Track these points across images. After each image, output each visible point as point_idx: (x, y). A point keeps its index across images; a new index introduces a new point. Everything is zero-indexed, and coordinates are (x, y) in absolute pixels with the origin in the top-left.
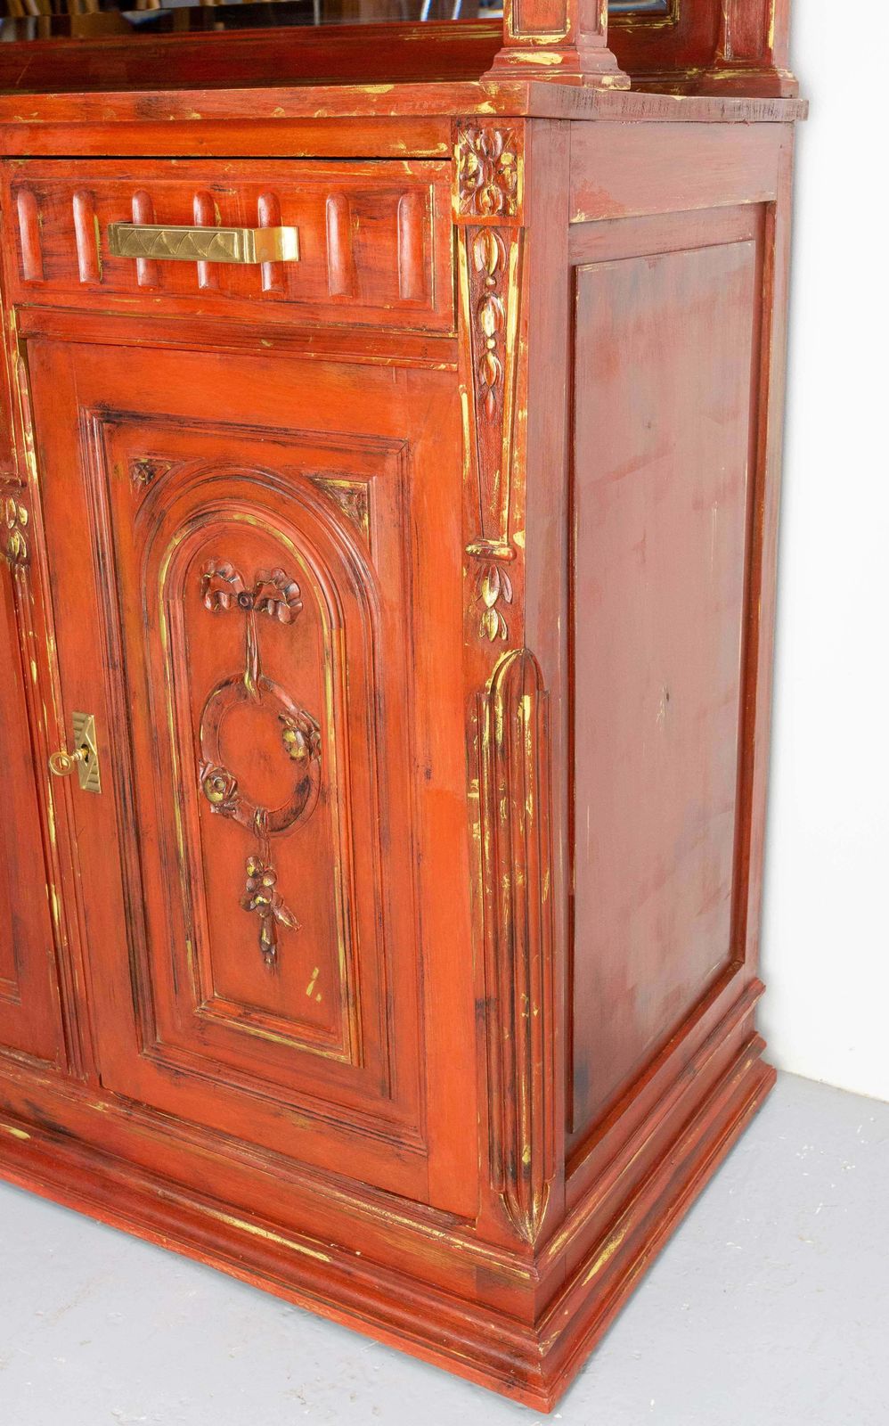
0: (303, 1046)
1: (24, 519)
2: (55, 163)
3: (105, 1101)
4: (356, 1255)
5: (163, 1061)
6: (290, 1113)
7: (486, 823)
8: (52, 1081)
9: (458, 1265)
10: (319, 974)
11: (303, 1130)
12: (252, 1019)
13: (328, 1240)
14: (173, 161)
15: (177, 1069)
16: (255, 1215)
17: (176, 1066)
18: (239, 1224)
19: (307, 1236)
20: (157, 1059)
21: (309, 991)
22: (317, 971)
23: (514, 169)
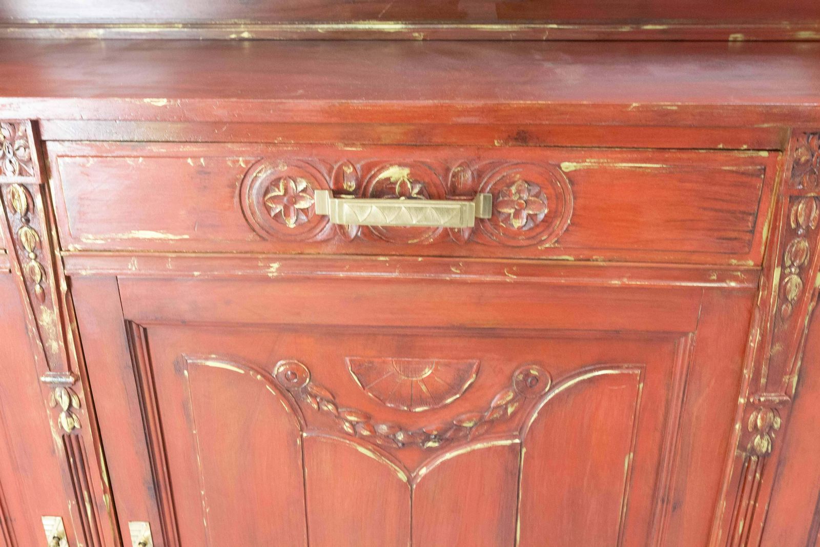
1: (777, 426)
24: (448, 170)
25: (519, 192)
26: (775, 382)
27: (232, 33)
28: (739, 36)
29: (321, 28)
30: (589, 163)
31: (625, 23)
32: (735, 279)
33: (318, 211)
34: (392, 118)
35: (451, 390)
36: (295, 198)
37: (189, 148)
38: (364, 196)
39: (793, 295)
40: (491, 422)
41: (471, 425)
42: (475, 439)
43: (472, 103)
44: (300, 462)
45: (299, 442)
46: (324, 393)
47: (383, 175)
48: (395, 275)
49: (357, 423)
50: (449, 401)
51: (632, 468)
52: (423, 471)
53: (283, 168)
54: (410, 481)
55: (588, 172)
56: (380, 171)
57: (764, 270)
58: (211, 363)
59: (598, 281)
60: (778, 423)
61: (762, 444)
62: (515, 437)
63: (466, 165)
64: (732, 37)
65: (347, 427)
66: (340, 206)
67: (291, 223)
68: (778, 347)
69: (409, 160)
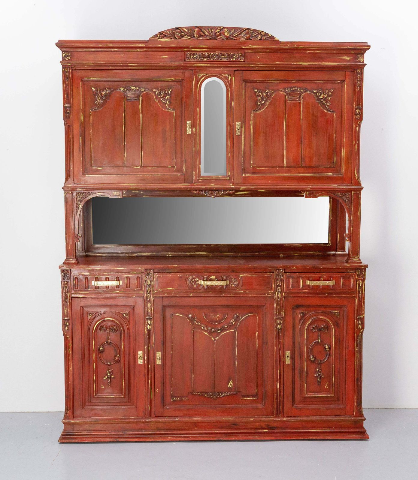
0: (326, 395)
2: (295, 273)
7: (358, 353)
8: (273, 418)
9: (351, 423)
12: (316, 394)
14: (315, 273)
18: (313, 430)
21: (325, 387)
22: (327, 383)
23: (364, 273)
24: (221, 277)
25: (233, 280)
26: (280, 313)
27: (167, 255)
28: (282, 255)
29: (188, 254)
30: (244, 275)
31: (257, 252)
32: (270, 294)
33: (200, 284)
34: (212, 268)
35: (222, 320)
36: (196, 282)
37: (179, 273)
38: (208, 280)
39: (280, 297)
40: (230, 326)
41: (226, 327)
42: (228, 330)
43: (225, 266)
44: (193, 337)
45: (193, 332)
46: (198, 321)
47: (211, 277)
48: (213, 295)
49: (205, 327)
50: (222, 321)
51: (258, 336)
52: (217, 338)
53: (194, 277)
54: (215, 340)
55: (244, 276)
56: (210, 277)
57: (274, 293)
58: (177, 315)
59: (247, 296)
60: (282, 322)
61: (279, 327)
62: (235, 329)
63: (224, 276)
64: (280, 255)
65: (202, 328)
66: (205, 282)
67: (195, 286)
68: (279, 307)
69: (215, 275)
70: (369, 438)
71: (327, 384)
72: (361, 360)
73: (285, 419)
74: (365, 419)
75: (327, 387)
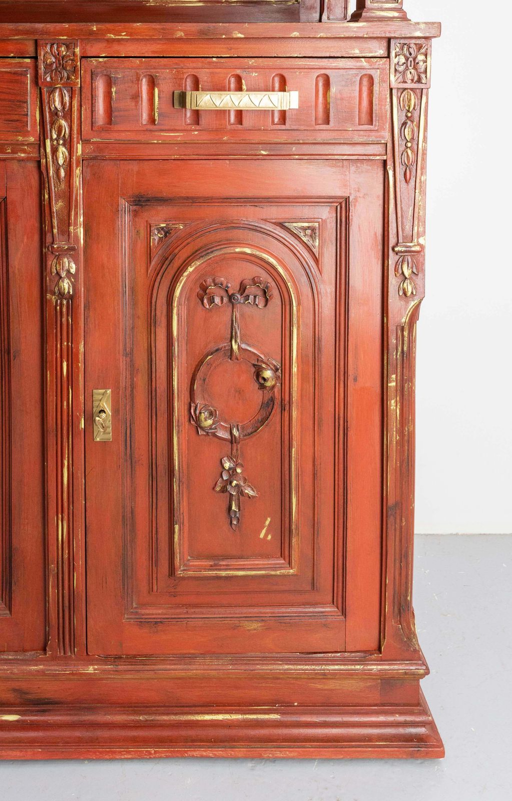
0: (263, 572)
1: (73, 271)
2: (127, 60)
3: (93, 665)
4: (295, 706)
5: (141, 618)
6: (246, 623)
7: (398, 398)
8: (44, 665)
9: (369, 684)
10: (270, 521)
11: (256, 631)
12: (221, 565)
13: (273, 703)
14: (214, 59)
15: (155, 620)
16: (217, 706)
17: (154, 618)
18: (208, 717)
19: (257, 706)
20: (137, 618)
21: (262, 536)
22: (269, 519)
23: (425, 62)
26: (63, 232)
32: (24, 151)
57: (41, 143)
60: (73, 268)
70: (442, 754)
71: (267, 522)
72: (411, 429)
73: (91, 669)
74: (427, 672)
75: (266, 535)
